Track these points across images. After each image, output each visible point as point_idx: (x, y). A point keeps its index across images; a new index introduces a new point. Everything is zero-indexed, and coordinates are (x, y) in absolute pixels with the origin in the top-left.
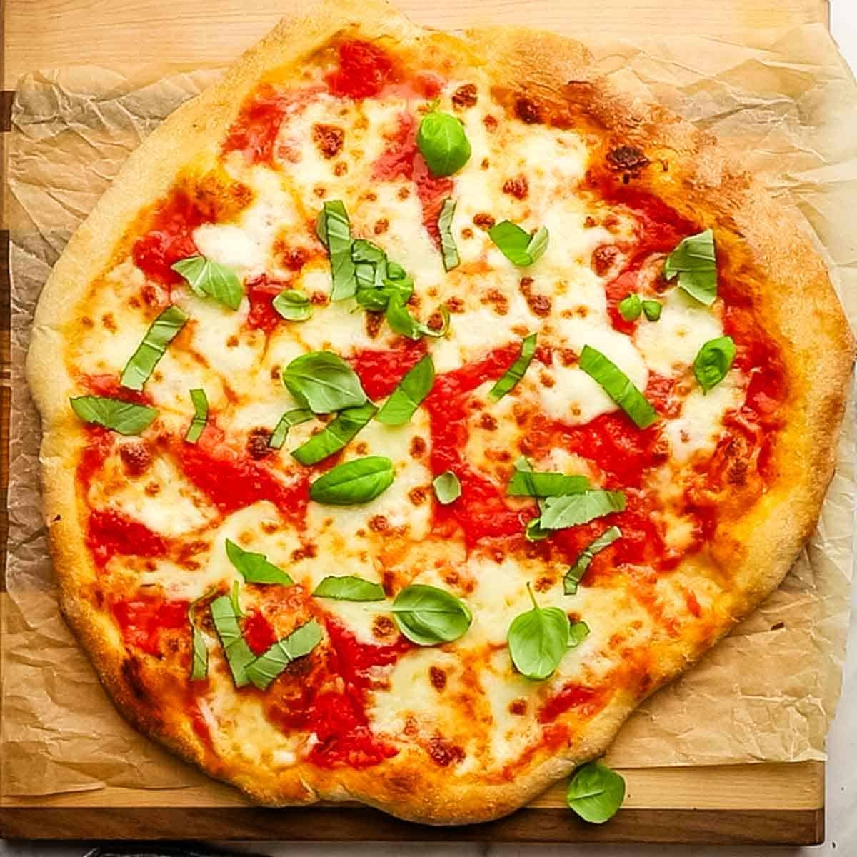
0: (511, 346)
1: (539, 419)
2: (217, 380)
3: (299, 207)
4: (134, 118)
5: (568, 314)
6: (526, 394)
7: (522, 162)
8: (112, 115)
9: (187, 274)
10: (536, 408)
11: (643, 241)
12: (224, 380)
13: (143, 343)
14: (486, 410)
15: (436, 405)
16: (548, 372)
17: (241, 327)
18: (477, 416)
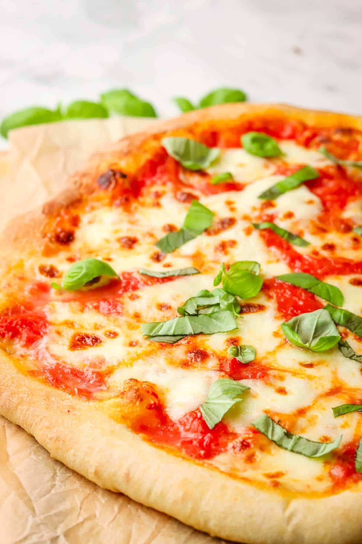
0: (263, 236)
1: (321, 219)
2: (322, 401)
3: (148, 354)
4: (53, 491)
5: (232, 209)
6: (301, 227)
7: (107, 241)
8: (50, 506)
9: (217, 417)
10: (312, 222)
11: (170, 180)
12: (321, 396)
13: (292, 451)
14: (318, 249)
15: (319, 271)
16: (281, 215)
17: (267, 384)
18: (325, 254)
